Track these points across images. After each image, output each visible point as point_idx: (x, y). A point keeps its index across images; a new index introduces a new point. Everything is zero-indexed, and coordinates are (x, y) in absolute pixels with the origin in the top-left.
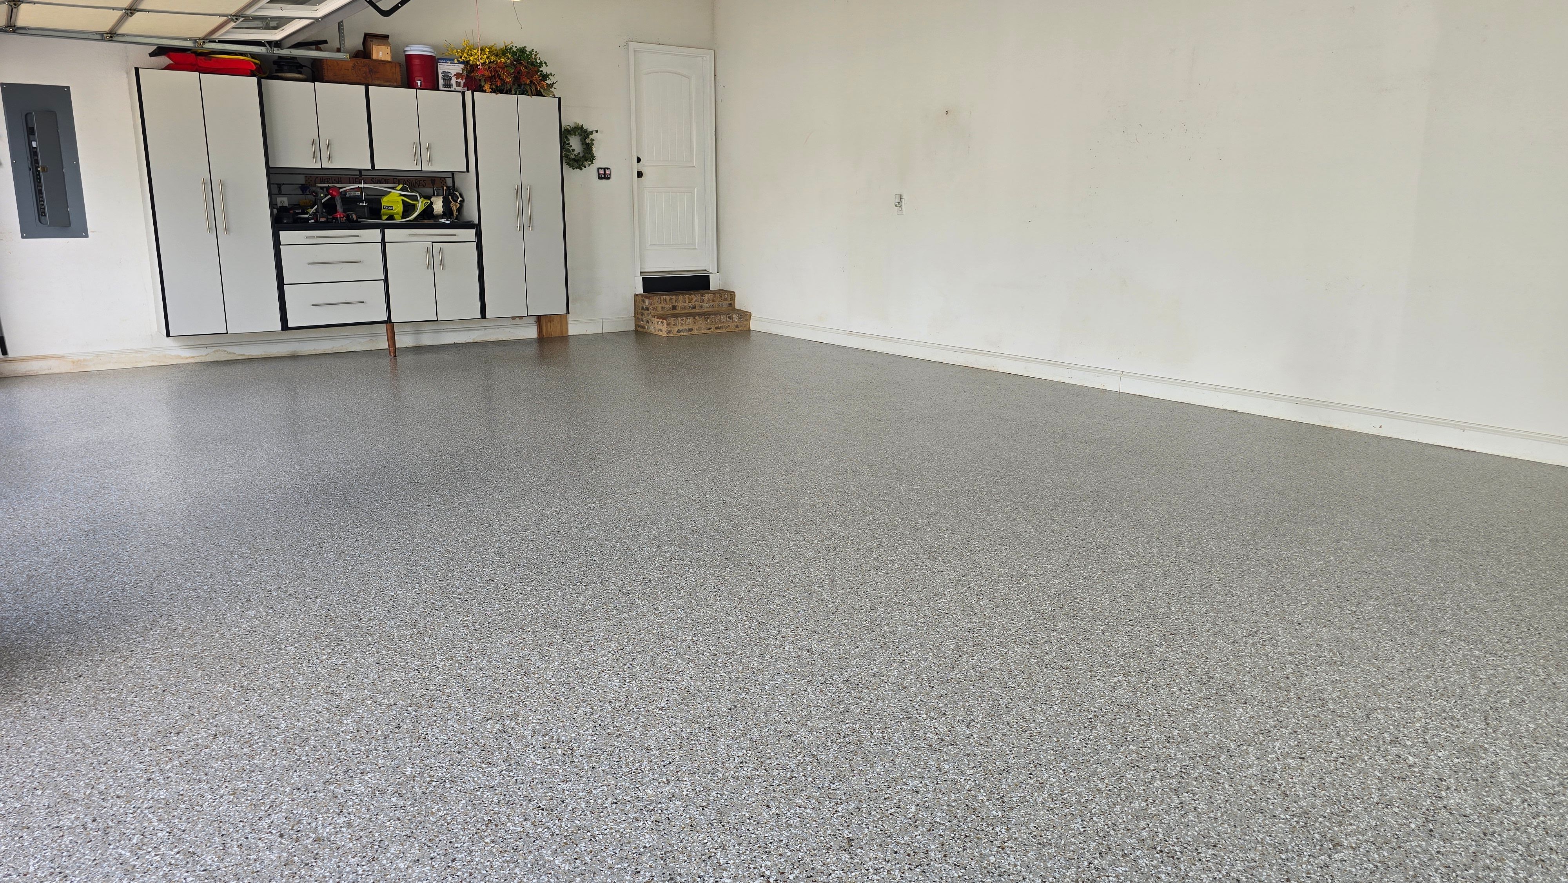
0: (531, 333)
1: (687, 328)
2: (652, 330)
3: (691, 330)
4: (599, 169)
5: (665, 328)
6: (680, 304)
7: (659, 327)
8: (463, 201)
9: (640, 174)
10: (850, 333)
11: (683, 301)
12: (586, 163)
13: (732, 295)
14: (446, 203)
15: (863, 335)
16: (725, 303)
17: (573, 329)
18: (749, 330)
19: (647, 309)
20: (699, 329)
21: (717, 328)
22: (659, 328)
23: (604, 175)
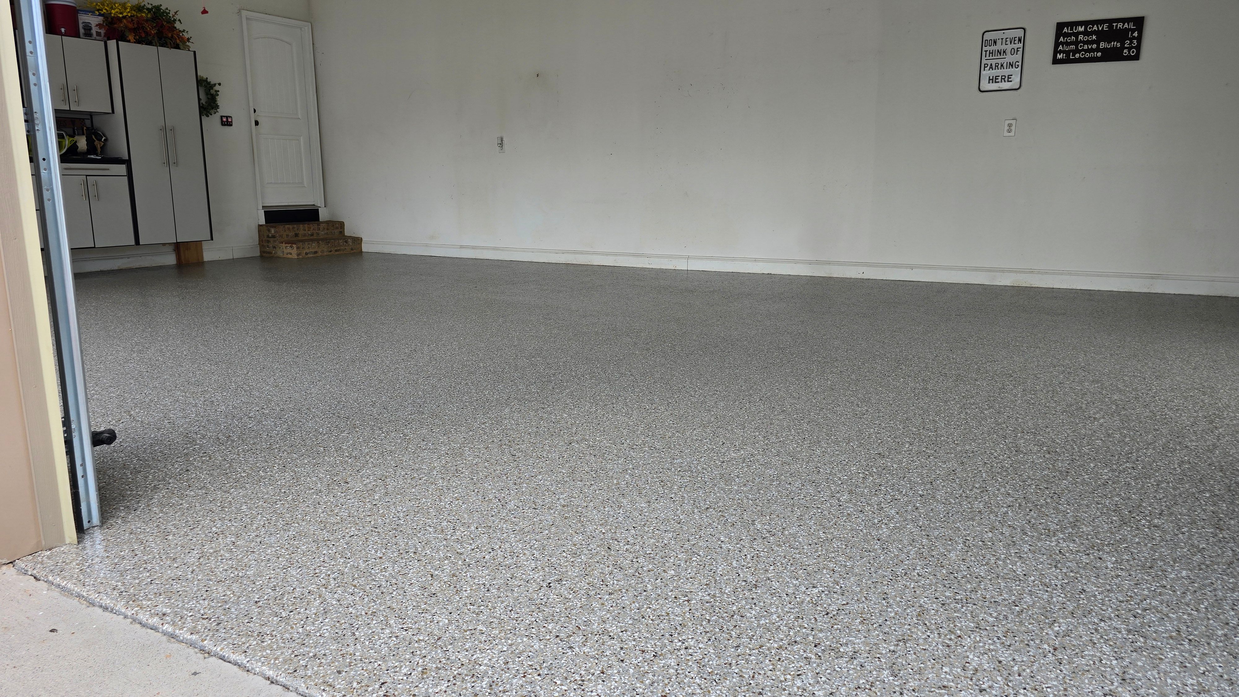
0: (170, 259)
1: (313, 250)
2: (280, 254)
3: (316, 252)
4: (222, 117)
5: (294, 252)
6: (301, 232)
7: (289, 250)
8: (106, 140)
9: (257, 123)
10: (462, 247)
11: (303, 229)
12: (212, 111)
13: (342, 225)
14: (90, 142)
15: (474, 248)
16: (337, 232)
17: (208, 256)
18: (361, 252)
19: (273, 237)
20: (322, 251)
21: (336, 251)
22: (291, 252)
23: (226, 122)
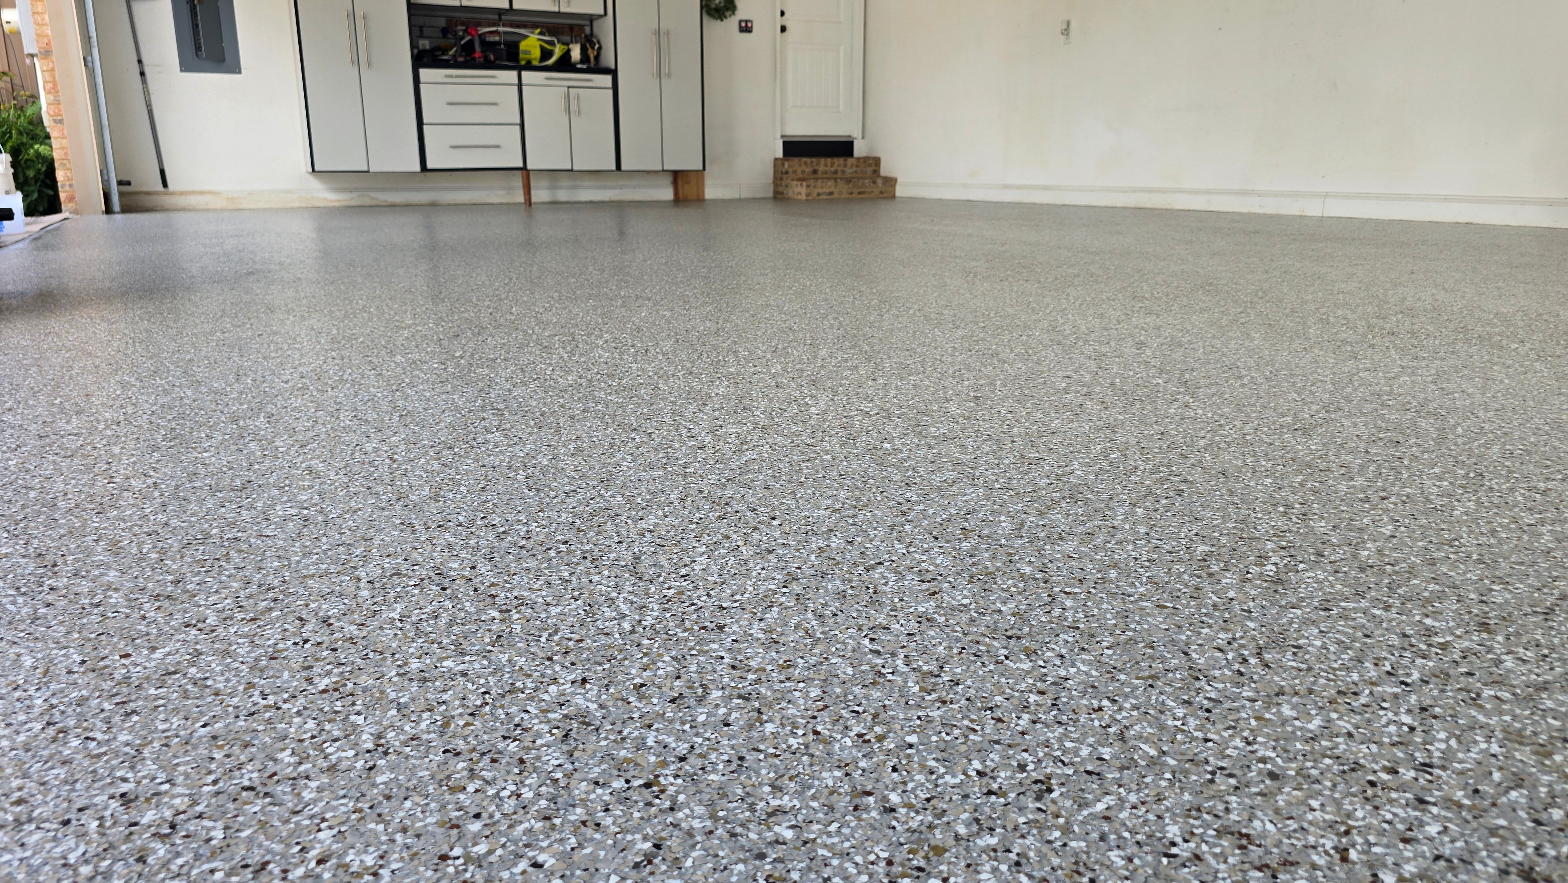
0: (668, 194)
1: (828, 191)
2: (791, 194)
3: (831, 193)
4: (740, 21)
5: (804, 190)
6: (822, 168)
8: (600, 48)
9: (783, 29)
11: (824, 164)
12: (728, 13)
13: (877, 161)
14: (584, 50)
16: (869, 170)
17: (710, 192)
18: (894, 197)
19: (787, 173)
20: (840, 193)
21: (859, 193)
22: (799, 190)
23: (746, 28)
